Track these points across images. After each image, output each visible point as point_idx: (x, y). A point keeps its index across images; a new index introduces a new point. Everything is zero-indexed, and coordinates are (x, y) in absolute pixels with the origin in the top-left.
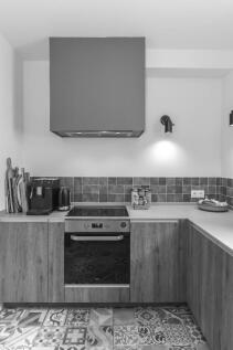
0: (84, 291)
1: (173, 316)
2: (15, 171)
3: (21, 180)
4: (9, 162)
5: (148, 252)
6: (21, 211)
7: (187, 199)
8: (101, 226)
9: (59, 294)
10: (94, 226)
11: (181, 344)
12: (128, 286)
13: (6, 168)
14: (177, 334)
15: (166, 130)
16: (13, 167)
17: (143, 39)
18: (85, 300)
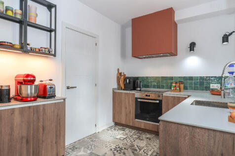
0: (142, 123)
2: (121, 74)
3: (122, 77)
4: (118, 70)
6: (121, 89)
8: (149, 96)
9: (133, 123)
10: (147, 95)
12: (158, 124)
13: (117, 72)
15: (191, 50)
16: (120, 72)
17: (172, 8)
18: (143, 127)
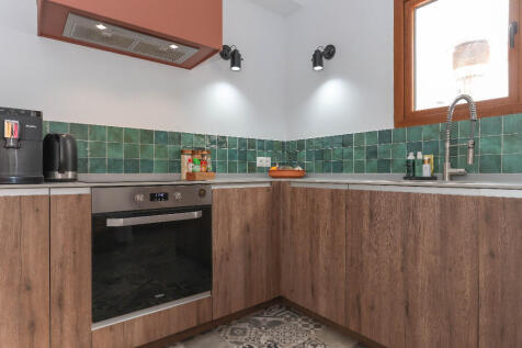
1: (269, 319)
5: (236, 232)
7: (253, 168)
8: (166, 197)
11: (300, 341)
14: (287, 334)
